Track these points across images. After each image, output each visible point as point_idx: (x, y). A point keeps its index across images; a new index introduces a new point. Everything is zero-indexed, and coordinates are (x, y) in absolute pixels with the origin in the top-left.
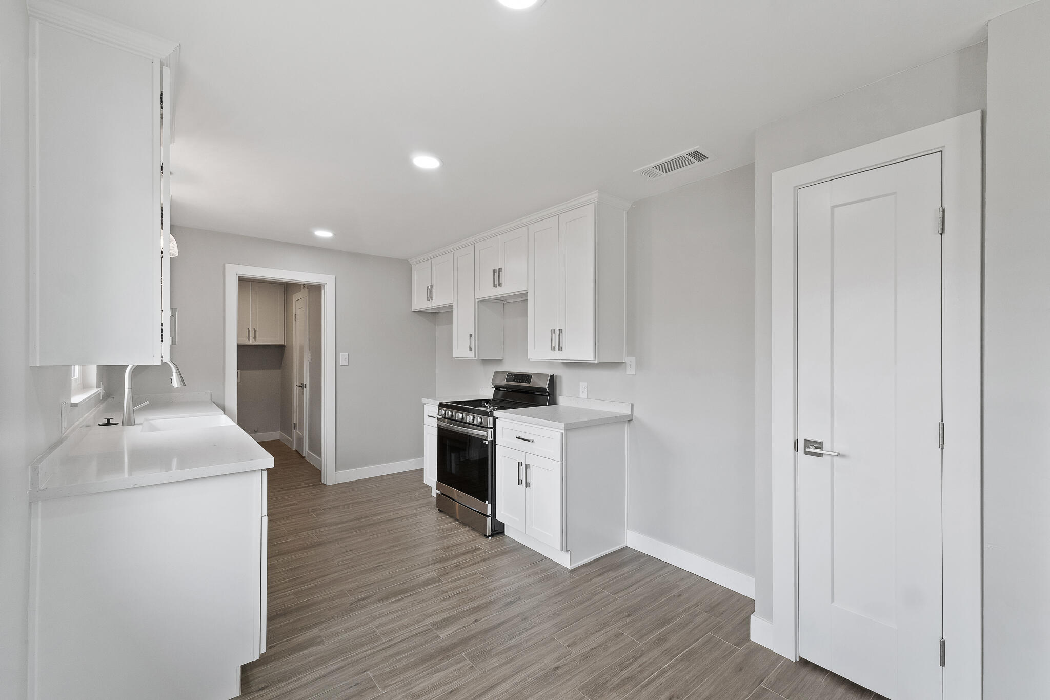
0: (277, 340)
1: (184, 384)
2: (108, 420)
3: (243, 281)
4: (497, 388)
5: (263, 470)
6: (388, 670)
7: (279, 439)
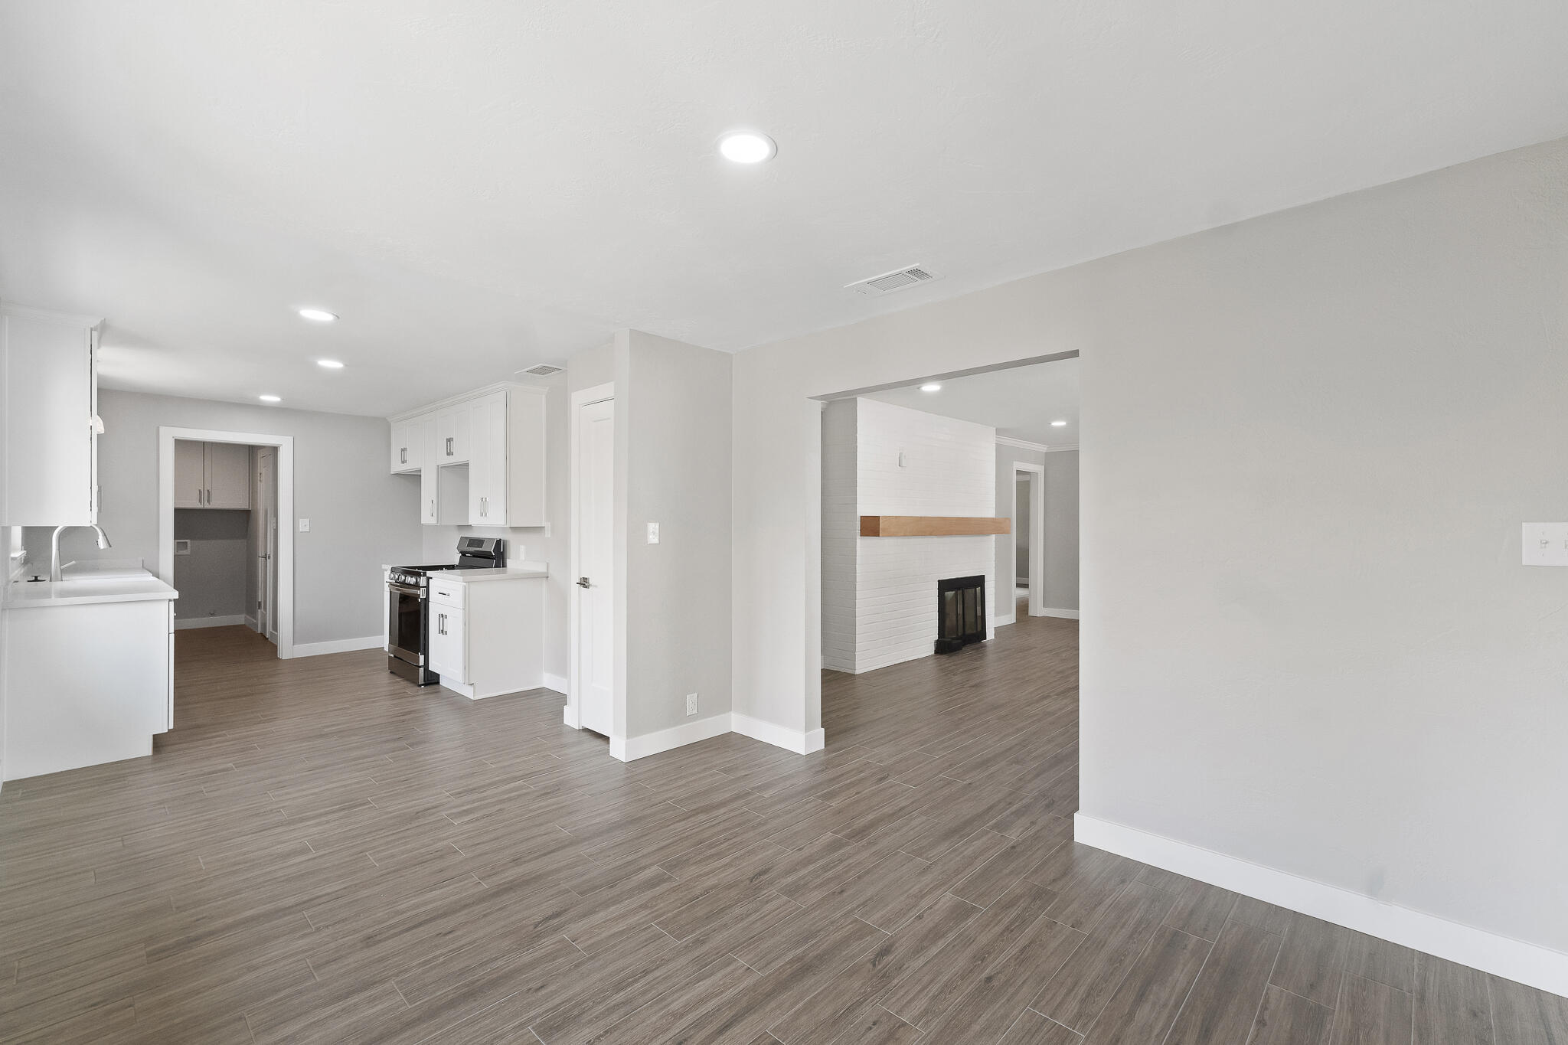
0: (240, 504)
1: (110, 546)
2: (36, 577)
3: (180, 444)
4: (463, 554)
5: (170, 600)
7: (243, 623)
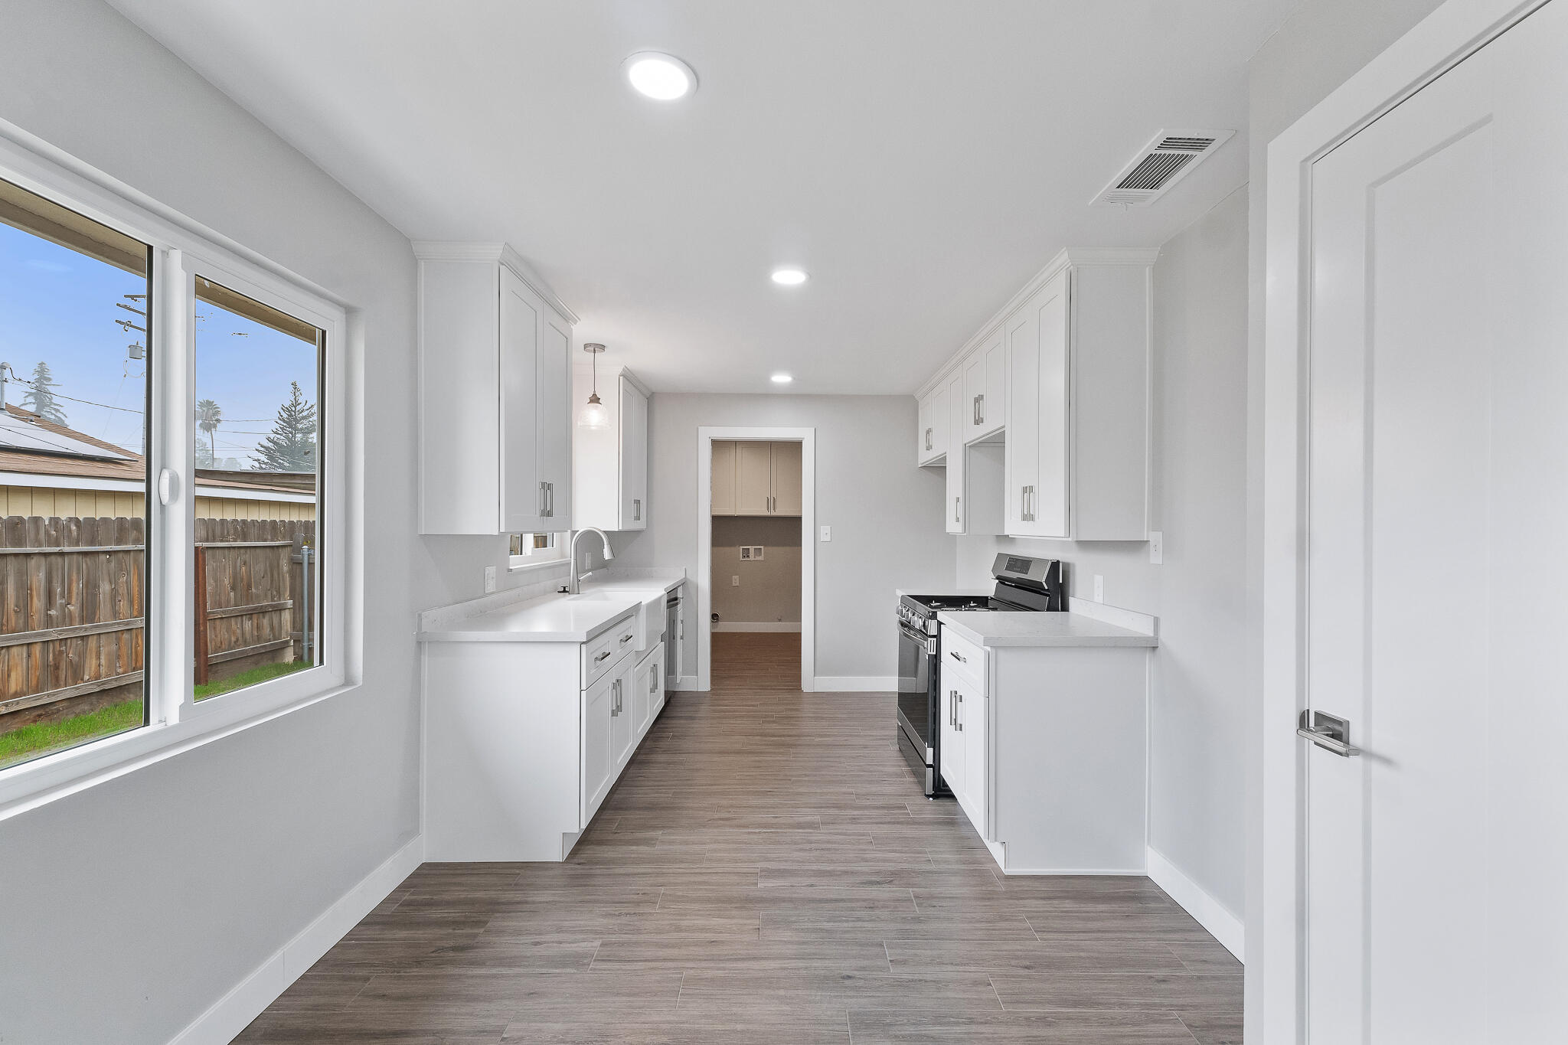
2: (564, 588)
3: (718, 445)
4: (1002, 580)
6: (680, 894)
